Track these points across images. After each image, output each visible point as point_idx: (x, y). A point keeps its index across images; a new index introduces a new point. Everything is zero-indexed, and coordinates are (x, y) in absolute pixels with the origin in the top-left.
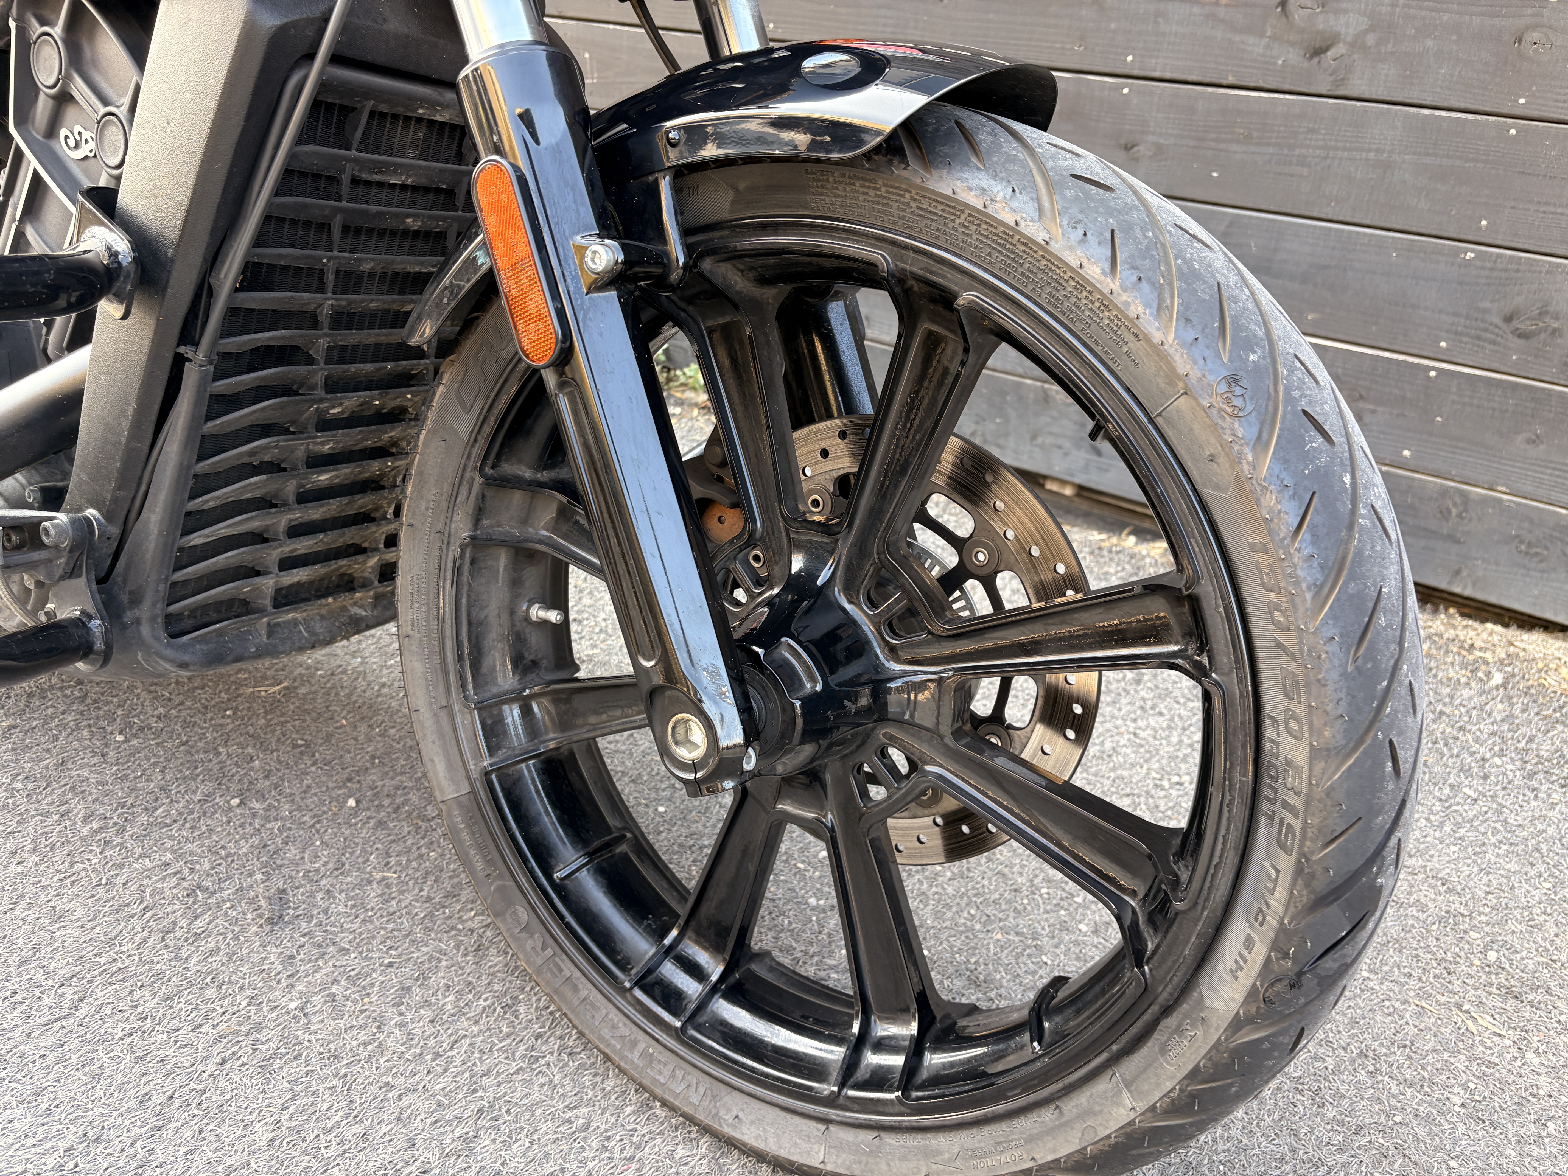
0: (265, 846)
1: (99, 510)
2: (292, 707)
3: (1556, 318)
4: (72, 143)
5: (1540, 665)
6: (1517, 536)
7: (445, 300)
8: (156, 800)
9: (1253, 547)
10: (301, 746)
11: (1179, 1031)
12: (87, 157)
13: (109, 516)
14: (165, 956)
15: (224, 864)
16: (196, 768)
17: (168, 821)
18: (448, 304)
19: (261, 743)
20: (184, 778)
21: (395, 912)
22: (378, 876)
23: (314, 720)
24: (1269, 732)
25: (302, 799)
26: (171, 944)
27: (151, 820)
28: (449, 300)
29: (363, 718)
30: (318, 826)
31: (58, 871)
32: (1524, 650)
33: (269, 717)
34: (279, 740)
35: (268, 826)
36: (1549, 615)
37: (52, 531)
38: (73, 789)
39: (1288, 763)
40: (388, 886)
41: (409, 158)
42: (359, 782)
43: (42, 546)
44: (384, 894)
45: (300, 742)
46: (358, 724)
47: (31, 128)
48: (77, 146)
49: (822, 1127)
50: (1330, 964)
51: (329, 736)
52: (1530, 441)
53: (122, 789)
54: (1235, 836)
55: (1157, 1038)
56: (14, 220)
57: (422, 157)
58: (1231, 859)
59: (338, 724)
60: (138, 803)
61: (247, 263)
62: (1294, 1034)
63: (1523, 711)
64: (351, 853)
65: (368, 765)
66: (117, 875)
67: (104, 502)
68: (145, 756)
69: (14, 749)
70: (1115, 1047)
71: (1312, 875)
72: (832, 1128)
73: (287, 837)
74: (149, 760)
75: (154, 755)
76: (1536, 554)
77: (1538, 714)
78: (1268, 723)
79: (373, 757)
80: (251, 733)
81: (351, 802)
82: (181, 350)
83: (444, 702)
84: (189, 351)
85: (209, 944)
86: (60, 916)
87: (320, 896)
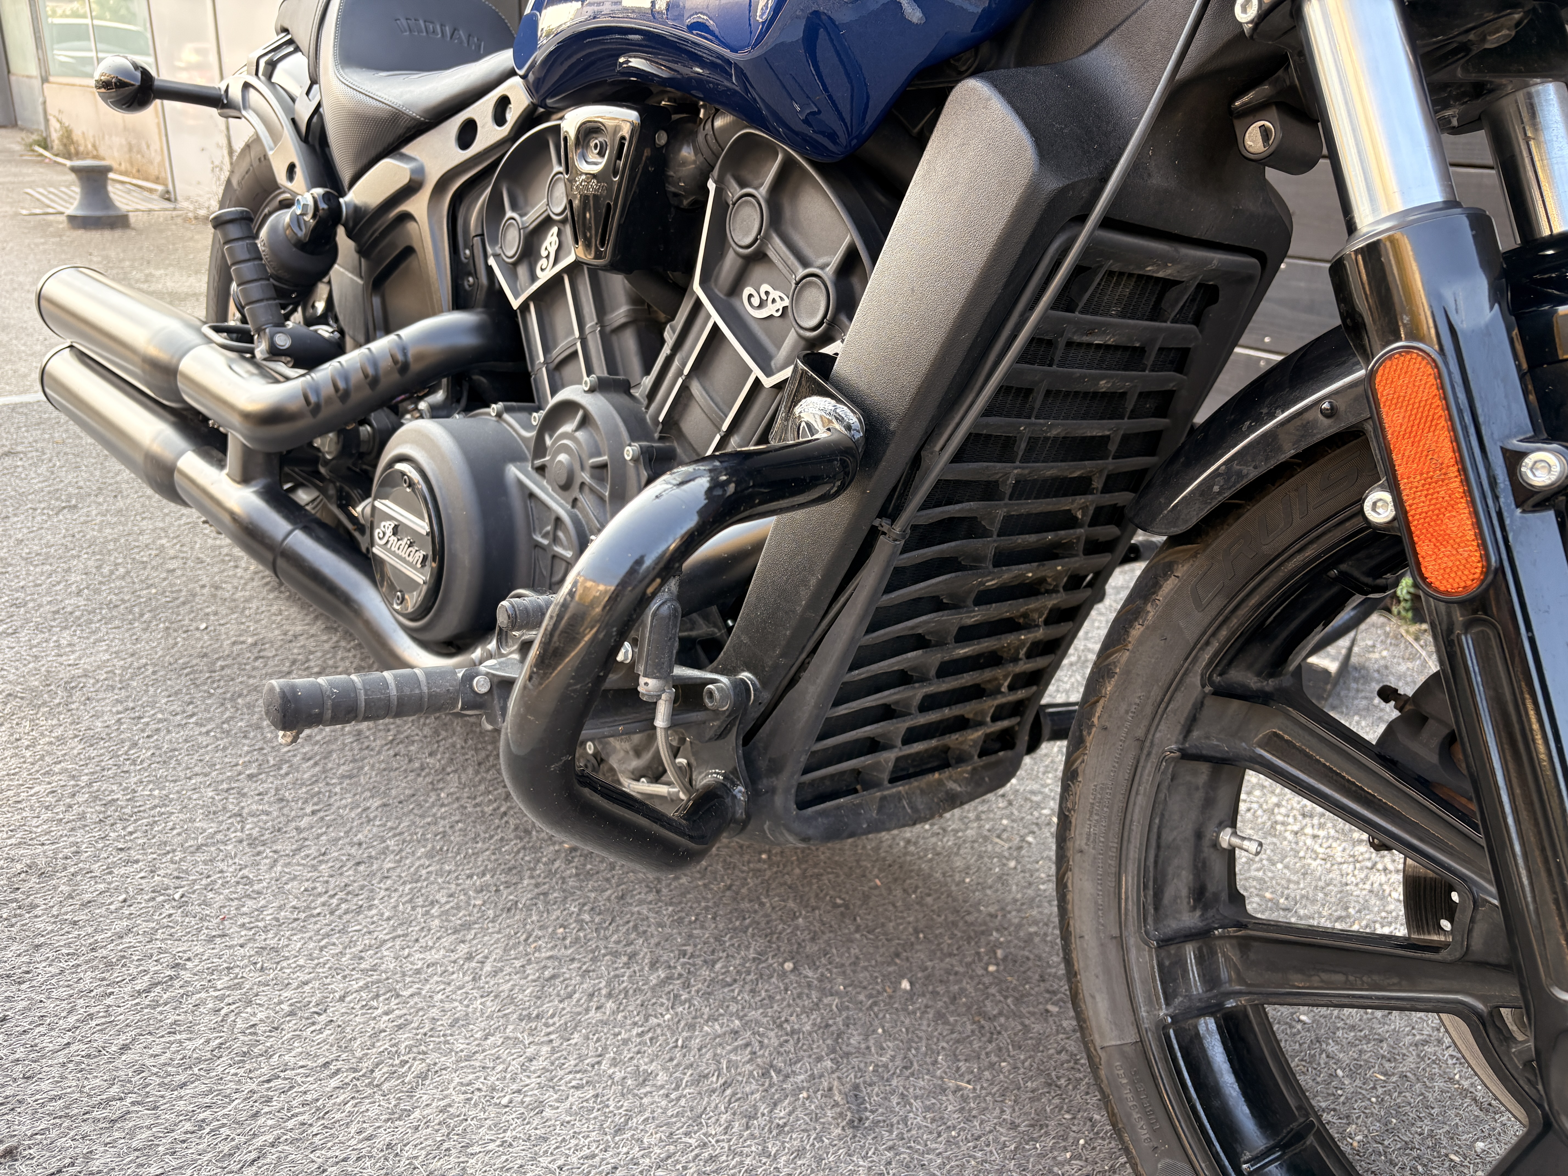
0: (827, 1026)
1: (754, 674)
2: (822, 857)
4: (756, 301)
7: (1216, 489)
8: (713, 952)
10: (839, 906)
12: (771, 316)
13: (765, 682)
14: (753, 1148)
15: (791, 1042)
16: (744, 919)
17: (728, 979)
18: (1219, 493)
19: (801, 897)
20: (735, 929)
21: (980, 1137)
22: (952, 1084)
23: (848, 876)
25: (854, 972)
26: (756, 1132)
27: (713, 975)
28: (1221, 488)
29: (896, 880)
30: (876, 1009)
31: (635, 1024)
33: (803, 866)
34: (817, 895)
35: (826, 1001)
37: (717, 695)
38: (635, 927)
40: (964, 1099)
41: (1111, 316)
42: (907, 959)
43: (703, 707)
44: (963, 1108)
45: (839, 901)
46: (893, 887)
47: (713, 286)
48: (762, 304)
51: (866, 898)
53: (680, 934)
56: (680, 373)
57: (1122, 315)
59: (872, 884)
60: (697, 953)
61: (970, 434)
64: (917, 1049)
65: (913, 939)
66: (691, 1037)
67: (763, 667)
68: (696, 898)
69: (577, 875)
73: (848, 1018)
74: (699, 903)
75: (704, 898)
79: (916, 931)
80: (789, 882)
81: (905, 985)
82: (877, 522)
83: (1115, 932)
84: (884, 524)
85: (794, 1141)
86: (645, 1079)
87: (895, 1100)
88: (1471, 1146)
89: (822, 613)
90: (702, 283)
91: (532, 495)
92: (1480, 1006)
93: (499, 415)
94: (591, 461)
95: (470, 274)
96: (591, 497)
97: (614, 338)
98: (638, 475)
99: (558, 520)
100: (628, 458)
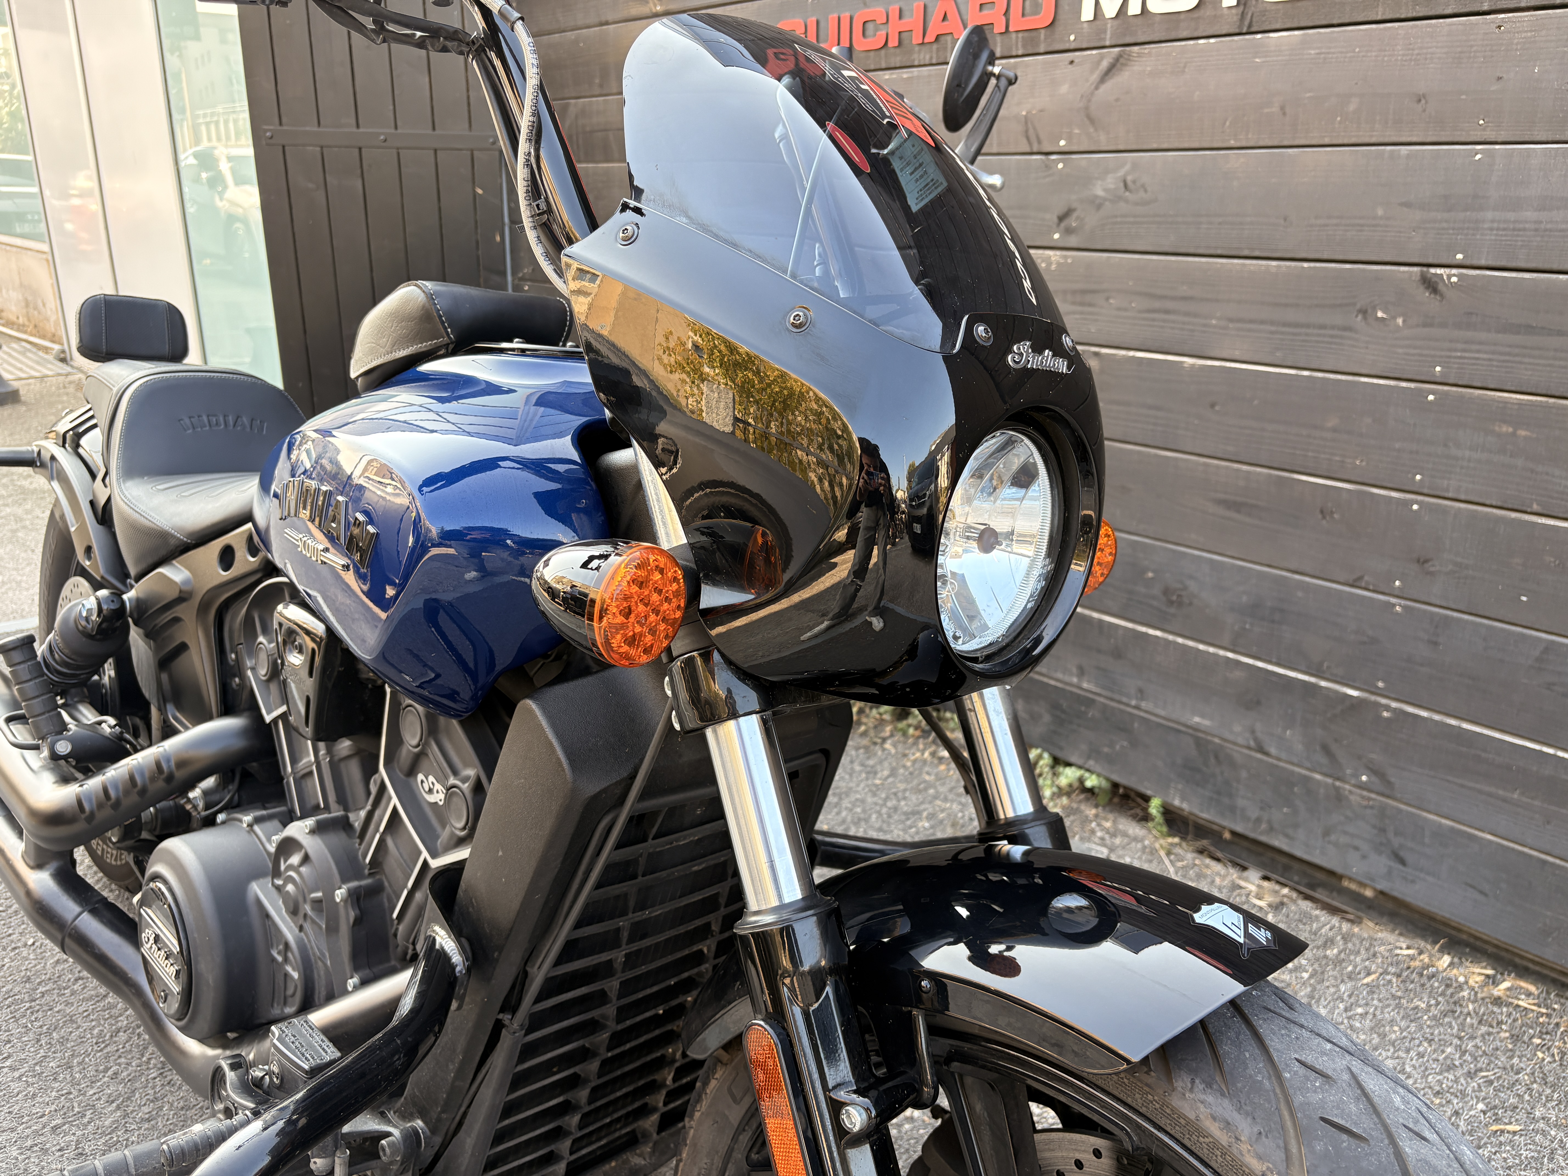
1: (425, 1122)
4: (426, 787)
12: (437, 803)
13: (433, 1131)
37: (388, 1151)
47: (396, 766)
48: (430, 791)
56: (380, 822)
67: (431, 1118)
82: (501, 1016)
84: (506, 1017)
89: (469, 1081)
90: (386, 765)
93: (250, 825)
94: (313, 895)
95: (235, 676)
96: (313, 926)
98: (347, 914)
99: (287, 945)
100: (338, 900)
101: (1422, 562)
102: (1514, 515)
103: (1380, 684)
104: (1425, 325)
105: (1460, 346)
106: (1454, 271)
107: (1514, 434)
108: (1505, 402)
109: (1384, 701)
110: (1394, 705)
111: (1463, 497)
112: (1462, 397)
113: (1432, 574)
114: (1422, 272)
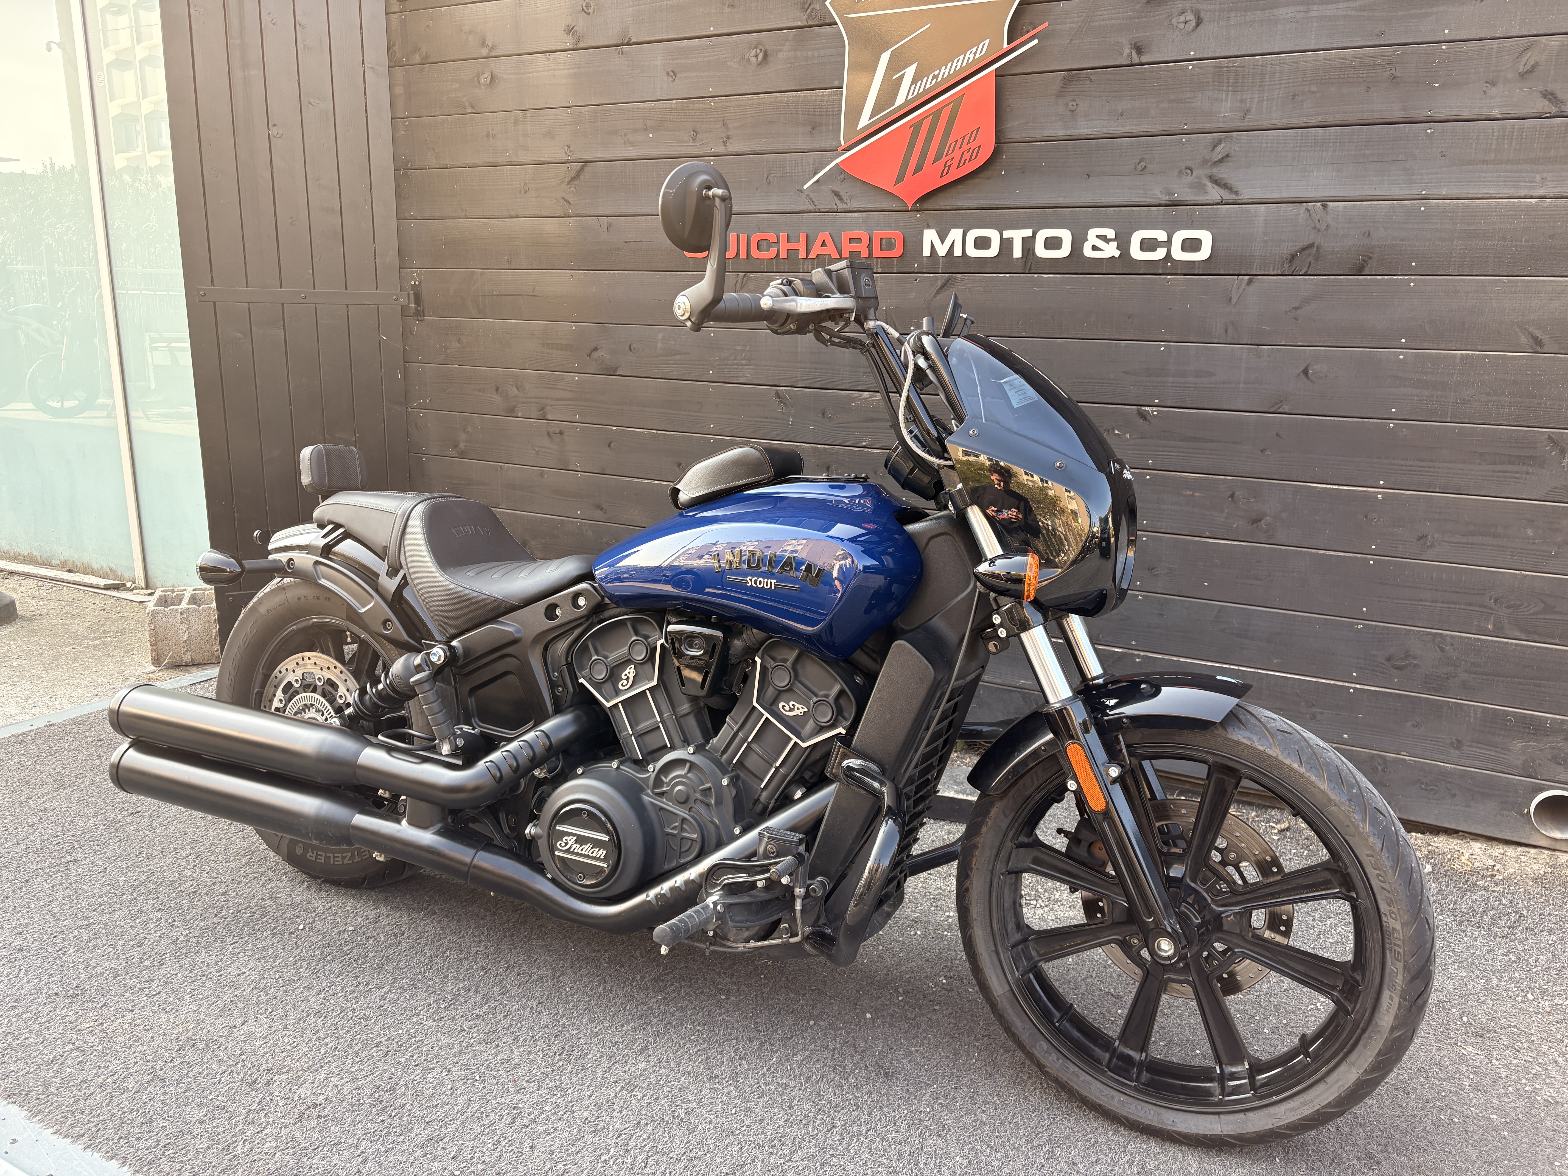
0: (847, 1042)
3: (1415, 658)
4: (787, 709)
5: (1449, 856)
6: (1419, 780)
9: (1367, 855)
11: (1370, 1038)
12: (797, 715)
15: (836, 1053)
17: (789, 1036)
21: (937, 1065)
22: (913, 1049)
24: (1384, 919)
25: (842, 1017)
26: (848, 1091)
27: (780, 1036)
30: (862, 1029)
32: (1437, 847)
35: (838, 1032)
36: (1446, 825)
37: (817, 889)
39: (1394, 929)
40: (922, 1053)
42: (862, 1005)
44: (923, 1057)
47: (762, 702)
48: (791, 710)
49: (1217, 1117)
50: (1420, 1001)
52: (1414, 726)
54: (1378, 959)
55: (1362, 1042)
58: (1379, 967)
62: (1412, 1031)
63: (1447, 886)
64: (890, 1040)
65: (858, 995)
66: (791, 1064)
70: (1345, 1050)
71: (1409, 968)
72: (1222, 1116)
76: (1432, 790)
77: (1455, 887)
78: (1383, 916)
83: (994, 949)
85: (865, 1089)
86: (786, 1086)
87: (895, 1062)
88: (1116, 1013)
90: (757, 702)
91: (662, 809)
92: (1120, 938)
93: (616, 767)
94: (702, 787)
95: (559, 686)
96: (703, 805)
97: (682, 720)
98: (730, 792)
99: (684, 821)
100: (725, 784)
101: (1151, 569)
102: (1197, 539)
103: (1133, 643)
104: (1141, 438)
105: (1161, 449)
106: (1155, 409)
107: (1193, 495)
108: (1187, 478)
109: (1136, 652)
110: (1142, 654)
111: (1169, 531)
112: (1164, 476)
113: (1156, 575)
114: (1138, 410)
